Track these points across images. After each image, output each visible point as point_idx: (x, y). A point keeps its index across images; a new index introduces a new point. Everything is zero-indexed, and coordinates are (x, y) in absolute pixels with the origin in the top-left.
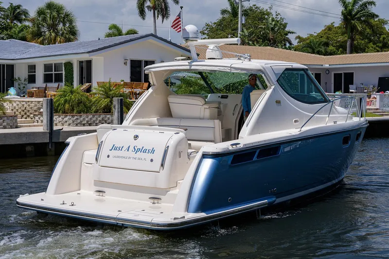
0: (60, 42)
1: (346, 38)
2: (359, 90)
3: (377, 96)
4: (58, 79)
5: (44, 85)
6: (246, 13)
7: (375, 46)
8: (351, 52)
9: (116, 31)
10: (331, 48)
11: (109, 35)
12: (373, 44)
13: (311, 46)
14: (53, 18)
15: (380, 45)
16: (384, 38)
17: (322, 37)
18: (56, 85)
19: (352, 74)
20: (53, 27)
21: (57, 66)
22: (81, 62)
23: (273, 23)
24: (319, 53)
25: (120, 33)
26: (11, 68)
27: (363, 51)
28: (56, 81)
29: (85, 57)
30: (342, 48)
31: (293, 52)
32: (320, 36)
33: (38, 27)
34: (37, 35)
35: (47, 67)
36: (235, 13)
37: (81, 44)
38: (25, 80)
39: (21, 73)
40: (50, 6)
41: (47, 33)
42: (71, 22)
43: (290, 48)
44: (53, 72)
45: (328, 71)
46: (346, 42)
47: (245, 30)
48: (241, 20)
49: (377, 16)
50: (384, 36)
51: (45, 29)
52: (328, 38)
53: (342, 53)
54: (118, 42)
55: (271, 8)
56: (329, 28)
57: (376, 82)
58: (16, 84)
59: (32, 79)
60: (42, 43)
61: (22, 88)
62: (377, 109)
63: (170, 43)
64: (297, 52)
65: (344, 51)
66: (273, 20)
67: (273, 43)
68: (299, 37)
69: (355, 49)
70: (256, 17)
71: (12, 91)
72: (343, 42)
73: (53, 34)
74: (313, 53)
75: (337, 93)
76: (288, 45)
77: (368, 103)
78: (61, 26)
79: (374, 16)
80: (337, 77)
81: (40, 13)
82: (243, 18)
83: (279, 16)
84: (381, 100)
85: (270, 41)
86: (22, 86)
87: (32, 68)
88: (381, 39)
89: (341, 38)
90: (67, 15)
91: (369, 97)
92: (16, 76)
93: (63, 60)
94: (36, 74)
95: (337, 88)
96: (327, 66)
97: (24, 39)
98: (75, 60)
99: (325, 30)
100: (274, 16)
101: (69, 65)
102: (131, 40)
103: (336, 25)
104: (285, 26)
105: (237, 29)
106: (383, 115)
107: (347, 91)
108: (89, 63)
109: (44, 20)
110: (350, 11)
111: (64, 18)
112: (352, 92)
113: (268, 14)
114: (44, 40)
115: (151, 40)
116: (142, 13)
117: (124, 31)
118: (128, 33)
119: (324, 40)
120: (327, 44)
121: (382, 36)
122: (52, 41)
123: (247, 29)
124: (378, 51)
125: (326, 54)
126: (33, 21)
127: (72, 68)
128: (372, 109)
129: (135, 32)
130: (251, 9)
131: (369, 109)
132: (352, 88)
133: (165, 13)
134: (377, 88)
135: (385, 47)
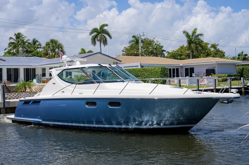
0: (57, 57)
1: (190, 52)
2: (197, 75)
6: (142, 42)
7: (203, 55)
8: (192, 58)
9: (83, 51)
10: (183, 56)
12: (203, 54)
13: (174, 56)
14: (53, 47)
15: (206, 54)
16: (207, 51)
17: (178, 52)
19: (193, 68)
20: (53, 50)
23: (156, 46)
24: (177, 59)
25: (85, 53)
26: (34, 70)
27: (198, 57)
30: (188, 56)
31: (165, 58)
33: (46, 51)
34: (46, 55)
36: (137, 42)
38: (41, 75)
39: (39, 72)
40: (52, 41)
41: (51, 53)
42: (62, 48)
43: (164, 57)
45: (182, 67)
46: (190, 53)
47: (143, 49)
48: (141, 45)
49: (204, 41)
50: (208, 50)
51: (49, 52)
52: (181, 52)
53: (188, 58)
55: (154, 39)
56: (182, 47)
57: (205, 71)
58: (36, 77)
59: (44, 75)
60: (49, 58)
61: (39, 79)
62: (206, 84)
63: (108, 56)
64: (167, 59)
65: (189, 58)
66: (155, 44)
67: (156, 55)
68: (168, 52)
69: (194, 57)
70: (148, 43)
71: (35, 81)
72: (188, 54)
73: (53, 54)
74: (175, 59)
75: (187, 77)
76: (163, 56)
77: (201, 82)
78: (57, 50)
79: (202, 41)
80: (187, 70)
81: (48, 44)
83: (158, 42)
84: (207, 80)
85: (154, 54)
86: (39, 78)
87: (44, 70)
88: (206, 52)
89: (187, 52)
90: (60, 45)
92: (37, 73)
94: (46, 72)
95: (187, 75)
96: (181, 65)
97: (40, 56)
99: (180, 48)
100: (156, 43)
102: (90, 55)
103: (185, 46)
105: (139, 49)
106: (208, 87)
107: (191, 76)
109: (49, 47)
110: (191, 39)
111: (58, 46)
112: (194, 77)
113: (153, 41)
114: (49, 56)
115: (99, 55)
116: (94, 42)
117: (86, 51)
118: (88, 52)
119: (180, 53)
120: (181, 55)
122: (53, 57)
123: (144, 49)
124: (205, 57)
125: (181, 59)
126: (44, 48)
128: (203, 84)
129: (92, 52)
130: (145, 39)
131: (202, 84)
132: (194, 75)
133: (105, 42)
134: (205, 74)
135: (208, 55)
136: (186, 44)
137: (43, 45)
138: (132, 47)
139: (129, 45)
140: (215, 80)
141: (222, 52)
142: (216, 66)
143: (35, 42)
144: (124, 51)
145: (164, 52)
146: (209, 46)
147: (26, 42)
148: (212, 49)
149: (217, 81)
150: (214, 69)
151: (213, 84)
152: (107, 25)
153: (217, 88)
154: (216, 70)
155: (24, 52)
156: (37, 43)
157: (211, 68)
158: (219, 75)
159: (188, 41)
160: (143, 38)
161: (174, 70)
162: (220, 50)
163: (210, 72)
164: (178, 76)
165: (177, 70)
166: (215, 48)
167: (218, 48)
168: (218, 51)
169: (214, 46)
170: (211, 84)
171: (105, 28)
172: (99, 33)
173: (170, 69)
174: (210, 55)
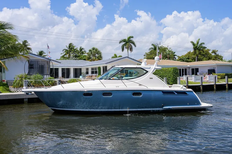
0: (97, 60)
2: (201, 74)
3: (207, 76)
4: (96, 72)
5: (91, 75)
6: (159, 49)
7: (205, 59)
8: (197, 61)
9: (116, 56)
10: (190, 60)
11: (113, 57)
13: (182, 59)
15: (208, 58)
16: (209, 56)
18: (95, 74)
19: (198, 68)
20: (94, 55)
21: (96, 69)
22: (103, 67)
23: (169, 52)
24: (186, 62)
26: (80, 69)
27: (201, 60)
28: (95, 73)
29: (105, 65)
30: (194, 60)
31: (176, 61)
32: (186, 56)
33: (89, 56)
34: (89, 59)
35: (92, 69)
36: (155, 49)
37: (103, 61)
38: (85, 73)
39: (84, 71)
40: (94, 49)
42: (100, 54)
44: (94, 70)
45: (189, 68)
46: (195, 57)
47: (159, 54)
48: (158, 51)
49: (206, 48)
51: (92, 56)
52: (189, 56)
53: (194, 61)
54: (115, 60)
55: (168, 46)
56: (189, 53)
57: (207, 71)
58: (82, 74)
59: (87, 73)
60: (91, 61)
62: (208, 81)
63: (133, 59)
64: (178, 61)
65: (195, 61)
66: (169, 50)
67: (169, 58)
68: (178, 56)
69: (199, 60)
70: (163, 50)
71: (81, 77)
73: (94, 58)
74: (183, 61)
75: (193, 75)
76: (175, 59)
77: (204, 79)
78: (97, 55)
79: (205, 48)
80: (193, 70)
81: (90, 51)
82: (158, 50)
83: (171, 49)
84: (209, 77)
86: (84, 75)
87: (87, 69)
88: (208, 56)
89: (193, 56)
90: (99, 52)
91: (205, 76)
92: (82, 72)
93: (97, 66)
94: (89, 71)
95: (193, 74)
96: (189, 66)
97: (85, 60)
98: (101, 66)
99: (188, 53)
101: (99, 68)
102: (120, 59)
104: (174, 53)
105: (156, 54)
106: (210, 83)
107: (196, 74)
108: (106, 67)
109: (91, 53)
110: (197, 47)
113: (167, 48)
115: (127, 59)
116: (123, 50)
117: (118, 56)
119: (187, 57)
120: (188, 58)
121: (208, 55)
122: (94, 60)
124: (207, 60)
125: (188, 62)
126: (88, 54)
127: (101, 69)
129: (121, 57)
130: (161, 47)
131: (205, 81)
132: (198, 74)
133: (131, 49)
134: (207, 73)
135: (210, 59)
136: (192, 51)
137: (88, 51)
138: (151, 53)
139: (149, 51)
140: (215, 77)
141: (221, 57)
142: (216, 67)
143: (81, 49)
144: (145, 56)
145: (176, 56)
146: (210, 52)
147: (75, 50)
148: (213, 54)
149: (217, 79)
150: (214, 70)
151: (213, 80)
152: (132, 37)
153: (216, 83)
154: (216, 70)
155: (74, 57)
156: (83, 50)
157: (212, 68)
158: (218, 74)
159: (194, 48)
160: (160, 46)
161: (183, 70)
162: (219, 55)
163: (211, 71)
164: (186, 74)
165: (186, 70)
166: (215, 53)
167: (217, 53)
168: (218, 55)
169: (214, 52)
170: (212, 81)
171: (131, 39)
172: (127, 42)
173: (180, 69)
174: (211, 58)
